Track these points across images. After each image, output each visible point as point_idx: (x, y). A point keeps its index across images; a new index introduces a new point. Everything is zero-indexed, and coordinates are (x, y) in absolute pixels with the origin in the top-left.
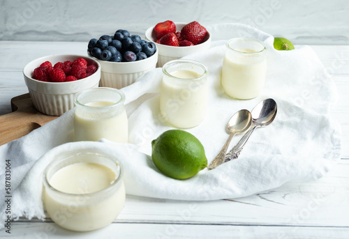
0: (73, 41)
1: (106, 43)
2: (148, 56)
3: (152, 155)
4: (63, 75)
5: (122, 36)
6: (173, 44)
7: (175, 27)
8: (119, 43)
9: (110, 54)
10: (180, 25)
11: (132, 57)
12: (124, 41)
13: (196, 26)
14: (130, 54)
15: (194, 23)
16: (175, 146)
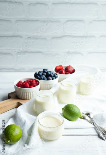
0: (19, 72)
1: (41, 74)
2: (56, 78)
3: (63, 113)
4: (28, 86)
5: (46, 71)
6: (63, 74)
7: (63, 67)
8: (45, 74)
9: (43, 78)
10: (65, 67)
11: (51, 79)
12: (47, 73)
13: (70, 67)
14: (50, 78)
15: (69, 66)
16: (71, 110)
